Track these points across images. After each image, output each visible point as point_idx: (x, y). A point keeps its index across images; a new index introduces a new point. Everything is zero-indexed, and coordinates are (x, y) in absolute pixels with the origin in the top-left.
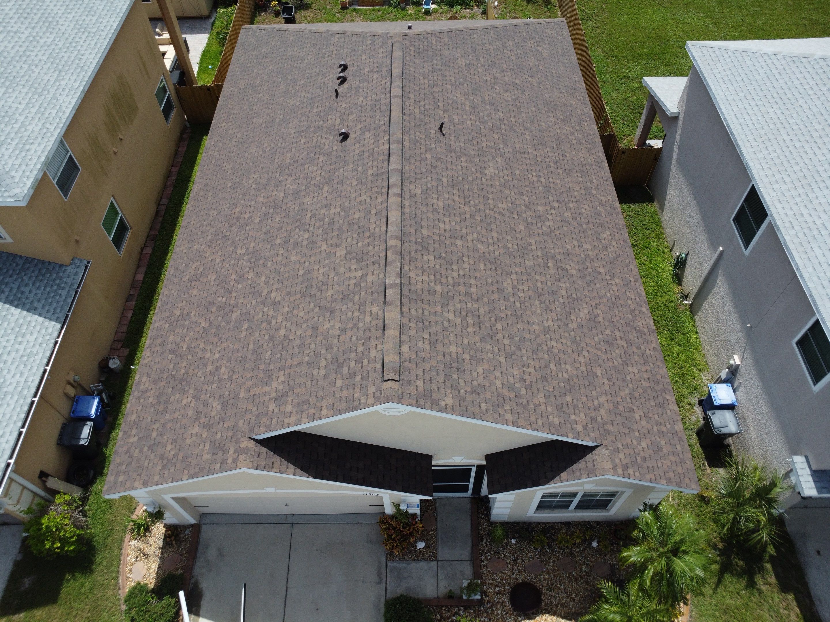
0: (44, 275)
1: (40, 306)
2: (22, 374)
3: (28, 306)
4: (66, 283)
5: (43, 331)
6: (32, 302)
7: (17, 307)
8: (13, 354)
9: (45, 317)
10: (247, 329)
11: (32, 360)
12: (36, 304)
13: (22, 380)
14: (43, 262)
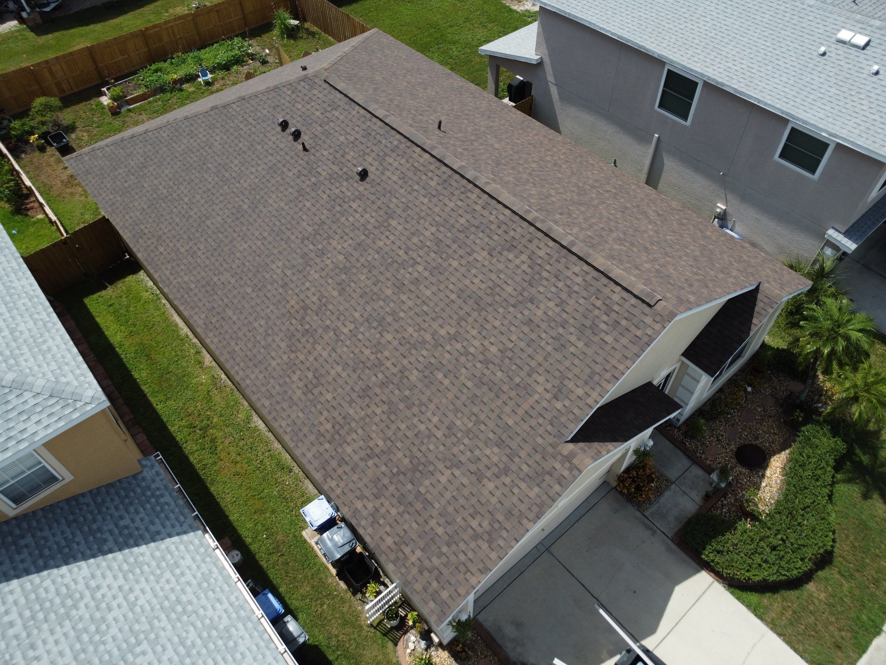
0: (127, 496)
1: (159, 527)
2: (219, 600)
3: (147, 536)
4: (158, 489)
5: (191, 547)
6: (147, 529)
7: (137, 545)
8: (188, 589)
9: (178, 534)
10: (445, 376)
11: (212, 581)
12: (152, 528)
13: (226, 605)
14: (112, 485)
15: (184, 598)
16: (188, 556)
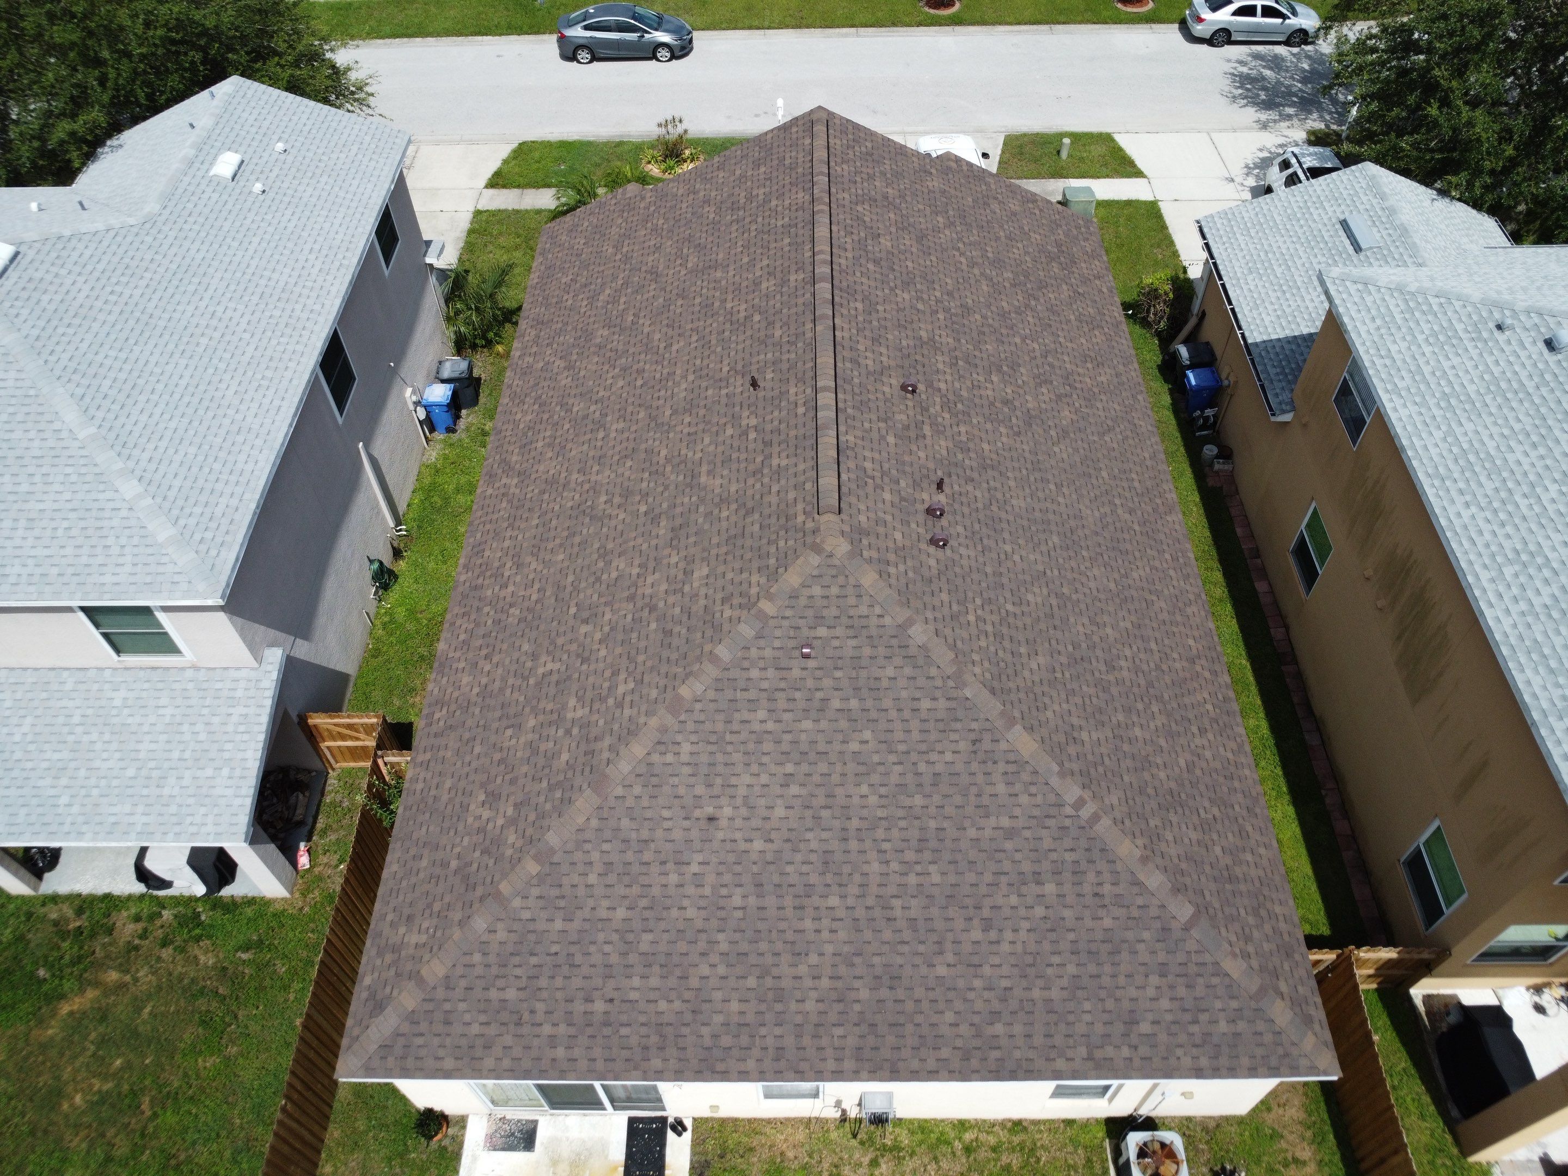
1: (1287, 347)
5: (1262, 330)
9: (1271, 341)
12: (1293, 346)
15: (1279, 294)
16: (1267, 323)
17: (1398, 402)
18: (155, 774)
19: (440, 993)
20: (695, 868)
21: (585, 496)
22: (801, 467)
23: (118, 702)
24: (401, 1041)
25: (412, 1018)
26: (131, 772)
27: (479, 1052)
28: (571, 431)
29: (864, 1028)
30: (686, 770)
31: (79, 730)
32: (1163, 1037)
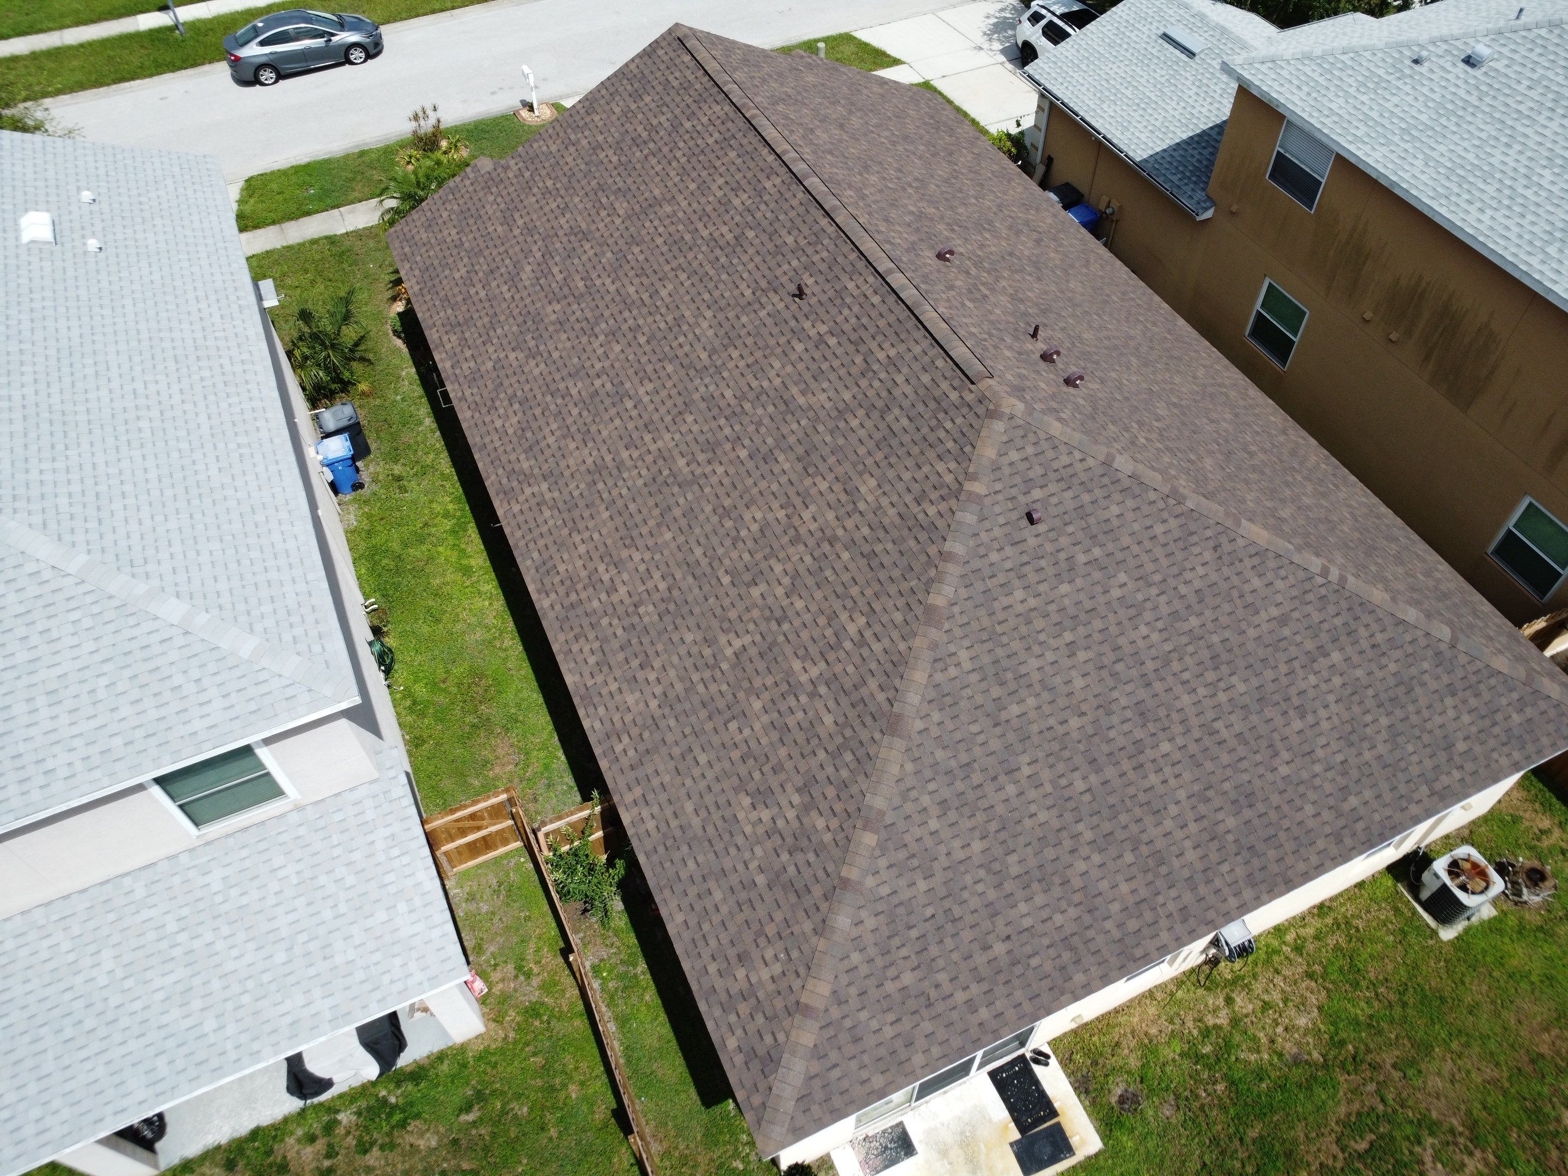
1: (1175, 154)
3: (1184, 146)
5: (1142, 146)
6: (1186, 150)
9: (1157, 153)
11: (1119, 128)
16: (1145, 140)
17: (1367, 148)
18: (312, 946)
19: (835, 1013)
20: (1026, 771)
21: (654, 469)
22: (917, 350)
23: (216, 886)
24: (817, 1083)
25: (818, 1053)
26: (281, 957)
27: (903, 1054)
28: (585, 413)
29: (1245, 853)
30: (974, 677)
31: (182, 937)
32: (1478, 749)
